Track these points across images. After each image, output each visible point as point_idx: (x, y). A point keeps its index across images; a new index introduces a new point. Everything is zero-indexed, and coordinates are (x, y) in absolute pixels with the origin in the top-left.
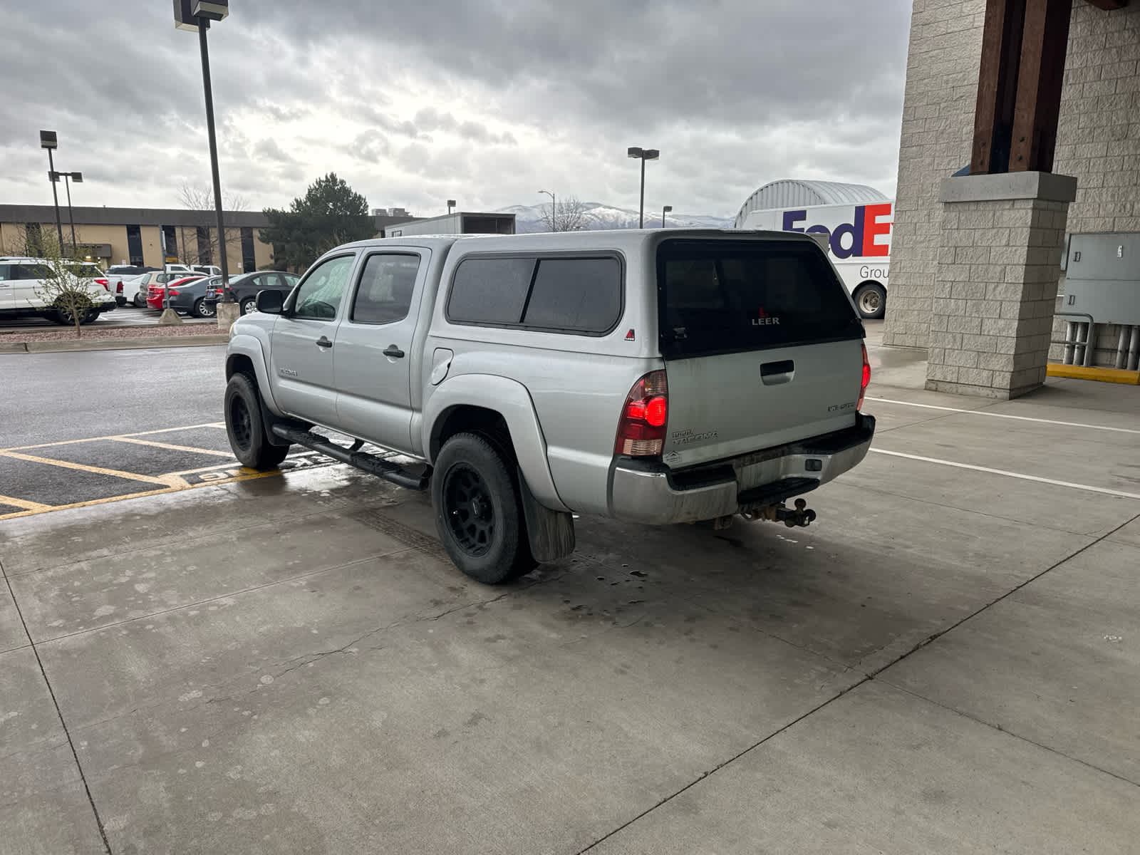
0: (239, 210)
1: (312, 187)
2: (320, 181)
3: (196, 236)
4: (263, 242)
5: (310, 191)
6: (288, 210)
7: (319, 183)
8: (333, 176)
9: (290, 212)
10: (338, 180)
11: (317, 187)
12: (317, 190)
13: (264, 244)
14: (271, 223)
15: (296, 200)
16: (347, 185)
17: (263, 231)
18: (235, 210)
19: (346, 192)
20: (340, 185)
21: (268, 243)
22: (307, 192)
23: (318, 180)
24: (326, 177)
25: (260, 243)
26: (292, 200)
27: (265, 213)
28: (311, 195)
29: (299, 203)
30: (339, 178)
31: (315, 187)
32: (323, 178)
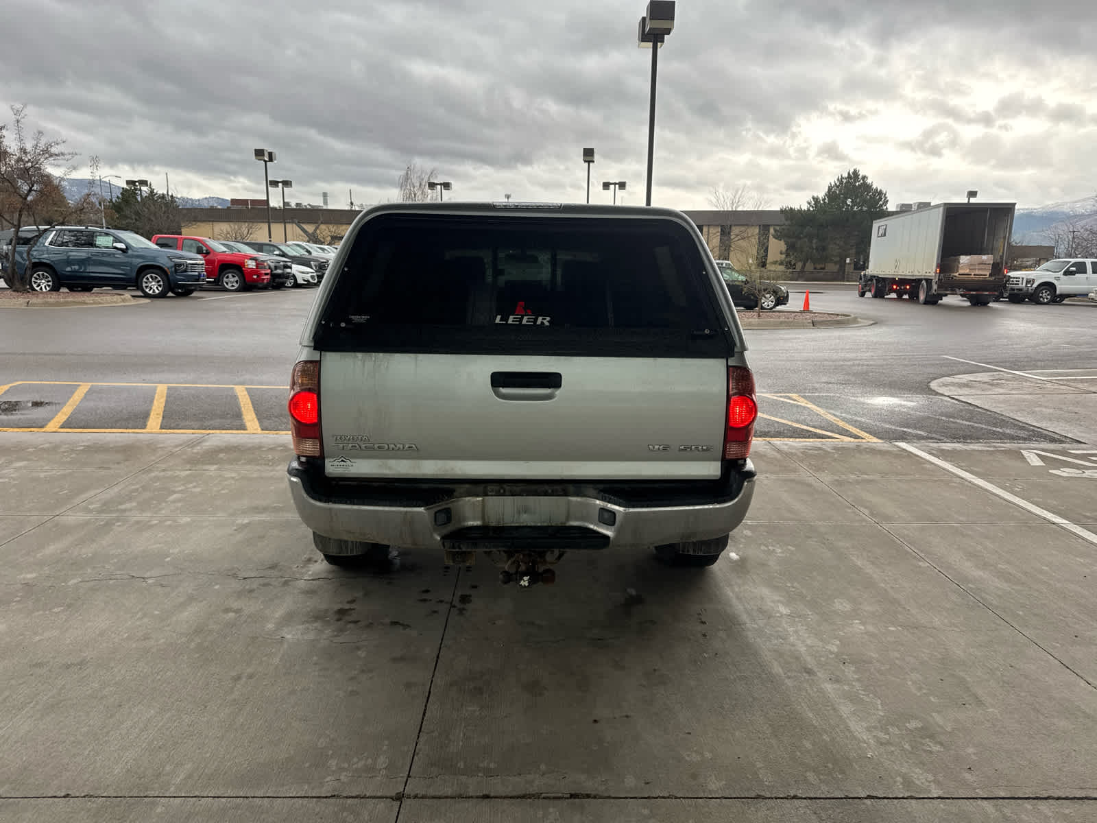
0: (760, 209)
1: (833, 184)
2: (842, 178)
3: (719, 234)
4: (776, 238)
5: (830, 188)
6: (805, 207)
7: (841, 180)
8: (855, 173)
9: (806, 209)
10: (860, 177)
11: (838, 184)
12: (838, 187)
13: (776, 241)
14: (786, 220)
15: (813, 198)
16: (869, 181)
17: (778, 228)
18: (756, 209)
19: (867, 187)
20: (861, 181)
21: (780, 240)
22: (827, 190)
23: (840, 177)
24: (849, 174)
25: (774, 239)
26: (810, 198)
27: (782, 212)
28: (831, 193)
29: (816, 199)
30: (861, 174)
31: (836, 184)
32: (845, 175)
